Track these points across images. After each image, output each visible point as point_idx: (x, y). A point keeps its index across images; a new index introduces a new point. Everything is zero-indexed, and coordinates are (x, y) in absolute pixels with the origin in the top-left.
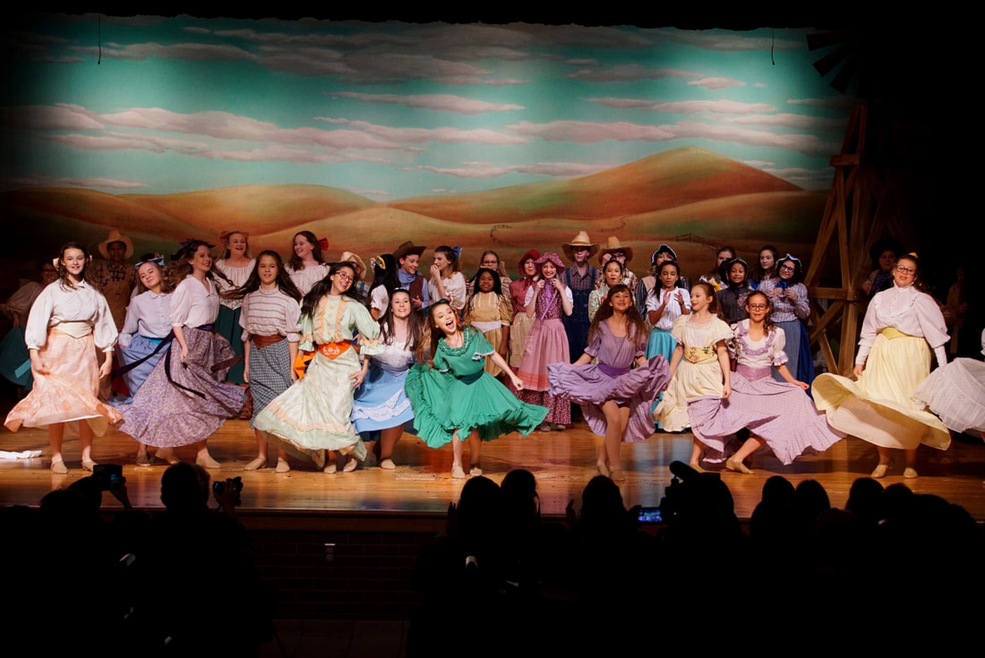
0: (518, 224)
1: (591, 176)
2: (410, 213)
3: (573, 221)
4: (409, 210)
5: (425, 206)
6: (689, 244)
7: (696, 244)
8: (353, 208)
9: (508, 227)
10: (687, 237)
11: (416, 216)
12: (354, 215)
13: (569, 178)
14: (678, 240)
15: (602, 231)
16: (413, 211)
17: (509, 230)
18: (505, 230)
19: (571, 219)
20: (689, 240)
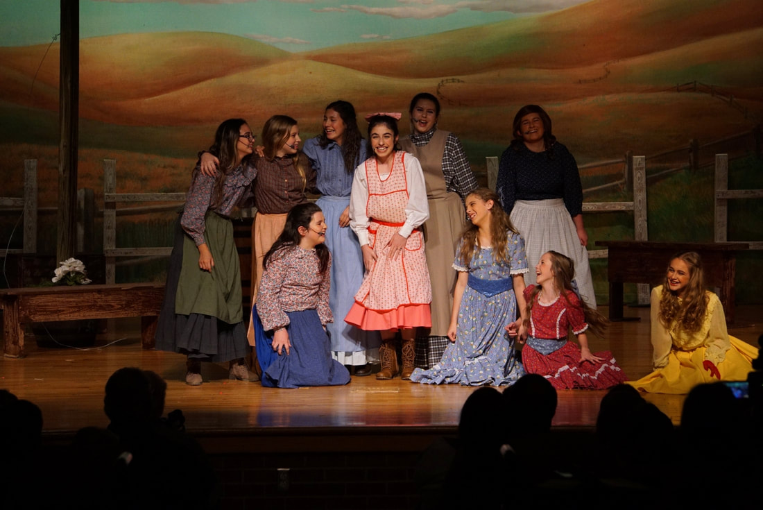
0: (472, 77)
1: (564, 12)
2: (334, 66)
3: (542, 70)
4: (333, 63)
5: (354, 57)
6: (694, 95)
7: (704, 95)
8: (261, 62)
9: (459, 81)
10: (691, 86)
11: (342, 70)
12: (263, 70)
13: (535, 15)
14: (679, 91)
15: (580, 82)
16: (338, 64)
17: (460, 84)
18: (455, 85)
19: (540, 68)
20: (694, 90)
